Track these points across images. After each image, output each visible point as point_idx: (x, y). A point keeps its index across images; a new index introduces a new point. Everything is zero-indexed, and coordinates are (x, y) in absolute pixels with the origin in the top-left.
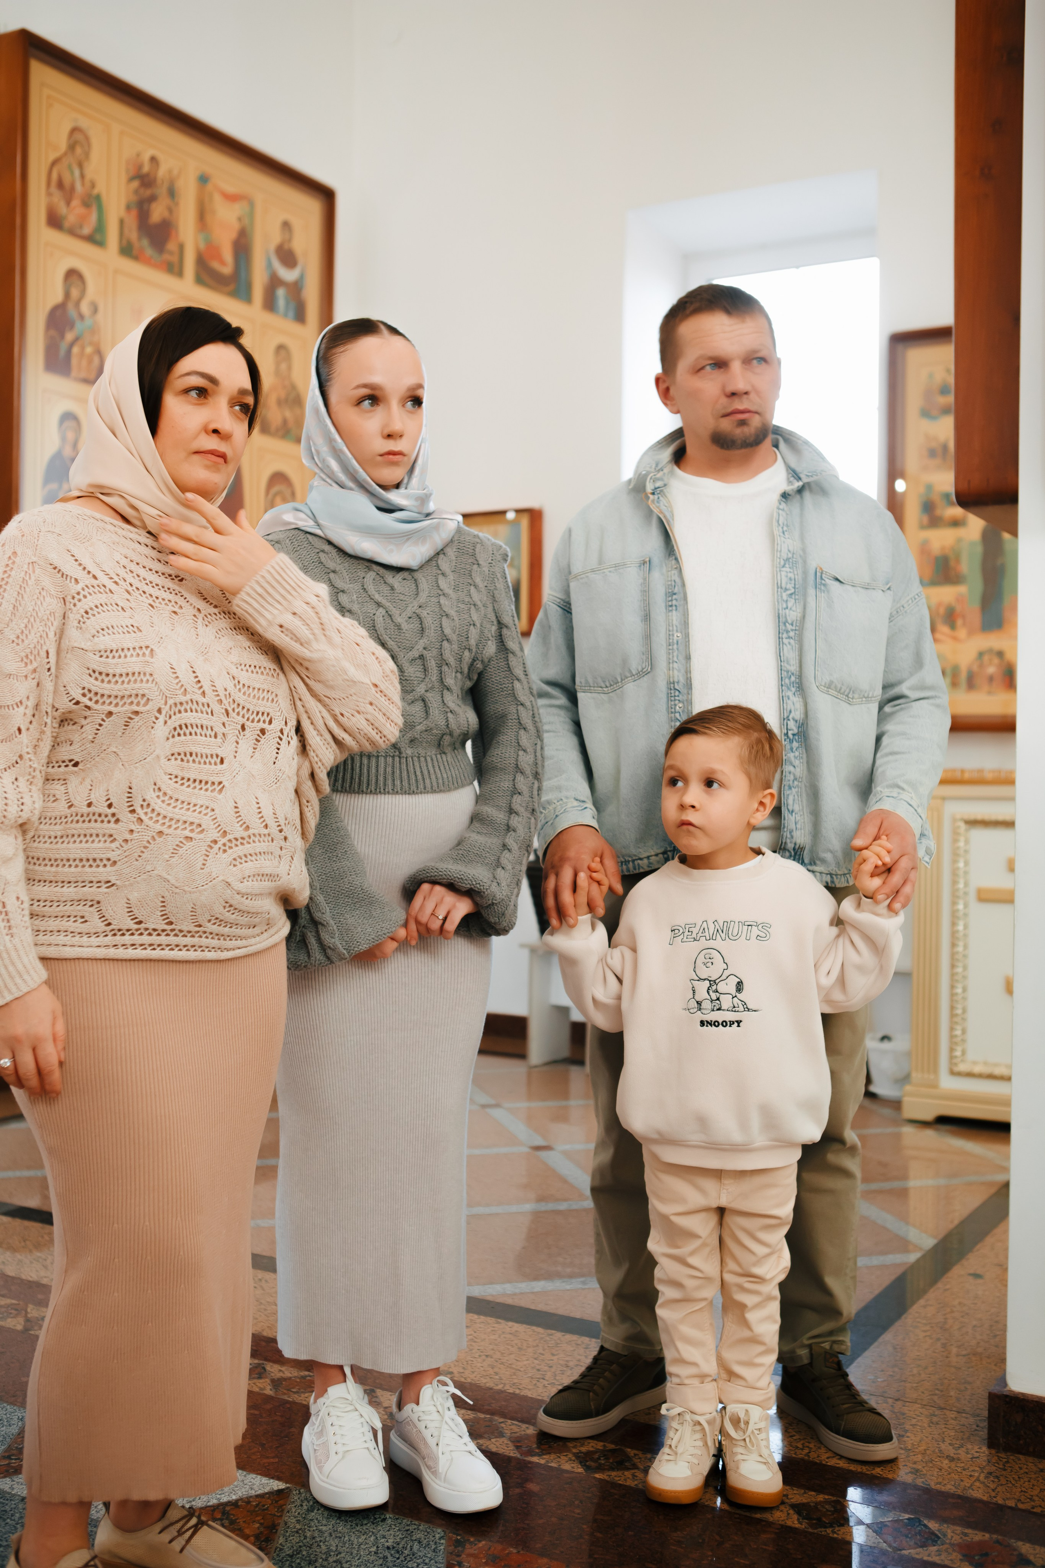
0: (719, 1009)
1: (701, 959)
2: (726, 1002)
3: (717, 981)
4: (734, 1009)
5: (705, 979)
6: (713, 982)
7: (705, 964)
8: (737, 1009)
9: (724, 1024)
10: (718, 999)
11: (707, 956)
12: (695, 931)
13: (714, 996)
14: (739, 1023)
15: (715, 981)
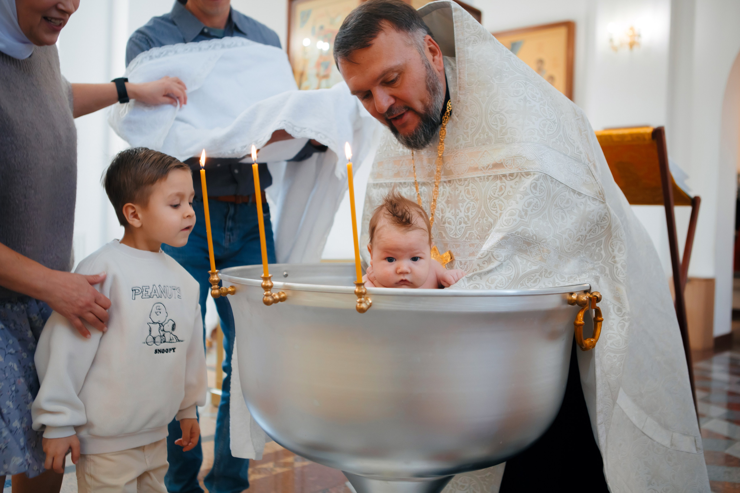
0: (165, 342)
1: (154, 310)
2: (168, 336)
3: (163, 324)
4: (171, 341)
5: (157, 323)
6: (161, 325)
7: (156, 313)
8: (172, 341)
9: (167, 351)
10: (164, 335)
11: (158, 308)
12: (150, 291)
13: (162, 333)
14: (174, 349)
15: (162, 324)
